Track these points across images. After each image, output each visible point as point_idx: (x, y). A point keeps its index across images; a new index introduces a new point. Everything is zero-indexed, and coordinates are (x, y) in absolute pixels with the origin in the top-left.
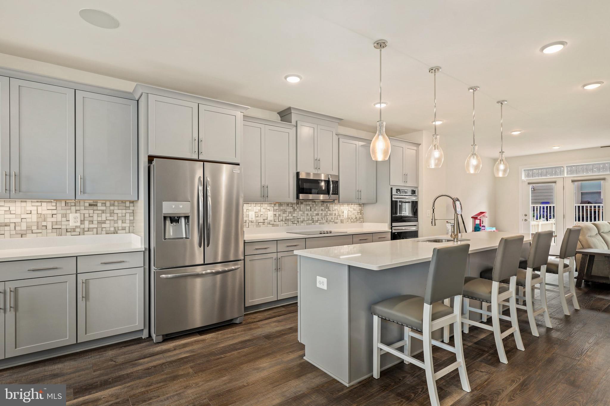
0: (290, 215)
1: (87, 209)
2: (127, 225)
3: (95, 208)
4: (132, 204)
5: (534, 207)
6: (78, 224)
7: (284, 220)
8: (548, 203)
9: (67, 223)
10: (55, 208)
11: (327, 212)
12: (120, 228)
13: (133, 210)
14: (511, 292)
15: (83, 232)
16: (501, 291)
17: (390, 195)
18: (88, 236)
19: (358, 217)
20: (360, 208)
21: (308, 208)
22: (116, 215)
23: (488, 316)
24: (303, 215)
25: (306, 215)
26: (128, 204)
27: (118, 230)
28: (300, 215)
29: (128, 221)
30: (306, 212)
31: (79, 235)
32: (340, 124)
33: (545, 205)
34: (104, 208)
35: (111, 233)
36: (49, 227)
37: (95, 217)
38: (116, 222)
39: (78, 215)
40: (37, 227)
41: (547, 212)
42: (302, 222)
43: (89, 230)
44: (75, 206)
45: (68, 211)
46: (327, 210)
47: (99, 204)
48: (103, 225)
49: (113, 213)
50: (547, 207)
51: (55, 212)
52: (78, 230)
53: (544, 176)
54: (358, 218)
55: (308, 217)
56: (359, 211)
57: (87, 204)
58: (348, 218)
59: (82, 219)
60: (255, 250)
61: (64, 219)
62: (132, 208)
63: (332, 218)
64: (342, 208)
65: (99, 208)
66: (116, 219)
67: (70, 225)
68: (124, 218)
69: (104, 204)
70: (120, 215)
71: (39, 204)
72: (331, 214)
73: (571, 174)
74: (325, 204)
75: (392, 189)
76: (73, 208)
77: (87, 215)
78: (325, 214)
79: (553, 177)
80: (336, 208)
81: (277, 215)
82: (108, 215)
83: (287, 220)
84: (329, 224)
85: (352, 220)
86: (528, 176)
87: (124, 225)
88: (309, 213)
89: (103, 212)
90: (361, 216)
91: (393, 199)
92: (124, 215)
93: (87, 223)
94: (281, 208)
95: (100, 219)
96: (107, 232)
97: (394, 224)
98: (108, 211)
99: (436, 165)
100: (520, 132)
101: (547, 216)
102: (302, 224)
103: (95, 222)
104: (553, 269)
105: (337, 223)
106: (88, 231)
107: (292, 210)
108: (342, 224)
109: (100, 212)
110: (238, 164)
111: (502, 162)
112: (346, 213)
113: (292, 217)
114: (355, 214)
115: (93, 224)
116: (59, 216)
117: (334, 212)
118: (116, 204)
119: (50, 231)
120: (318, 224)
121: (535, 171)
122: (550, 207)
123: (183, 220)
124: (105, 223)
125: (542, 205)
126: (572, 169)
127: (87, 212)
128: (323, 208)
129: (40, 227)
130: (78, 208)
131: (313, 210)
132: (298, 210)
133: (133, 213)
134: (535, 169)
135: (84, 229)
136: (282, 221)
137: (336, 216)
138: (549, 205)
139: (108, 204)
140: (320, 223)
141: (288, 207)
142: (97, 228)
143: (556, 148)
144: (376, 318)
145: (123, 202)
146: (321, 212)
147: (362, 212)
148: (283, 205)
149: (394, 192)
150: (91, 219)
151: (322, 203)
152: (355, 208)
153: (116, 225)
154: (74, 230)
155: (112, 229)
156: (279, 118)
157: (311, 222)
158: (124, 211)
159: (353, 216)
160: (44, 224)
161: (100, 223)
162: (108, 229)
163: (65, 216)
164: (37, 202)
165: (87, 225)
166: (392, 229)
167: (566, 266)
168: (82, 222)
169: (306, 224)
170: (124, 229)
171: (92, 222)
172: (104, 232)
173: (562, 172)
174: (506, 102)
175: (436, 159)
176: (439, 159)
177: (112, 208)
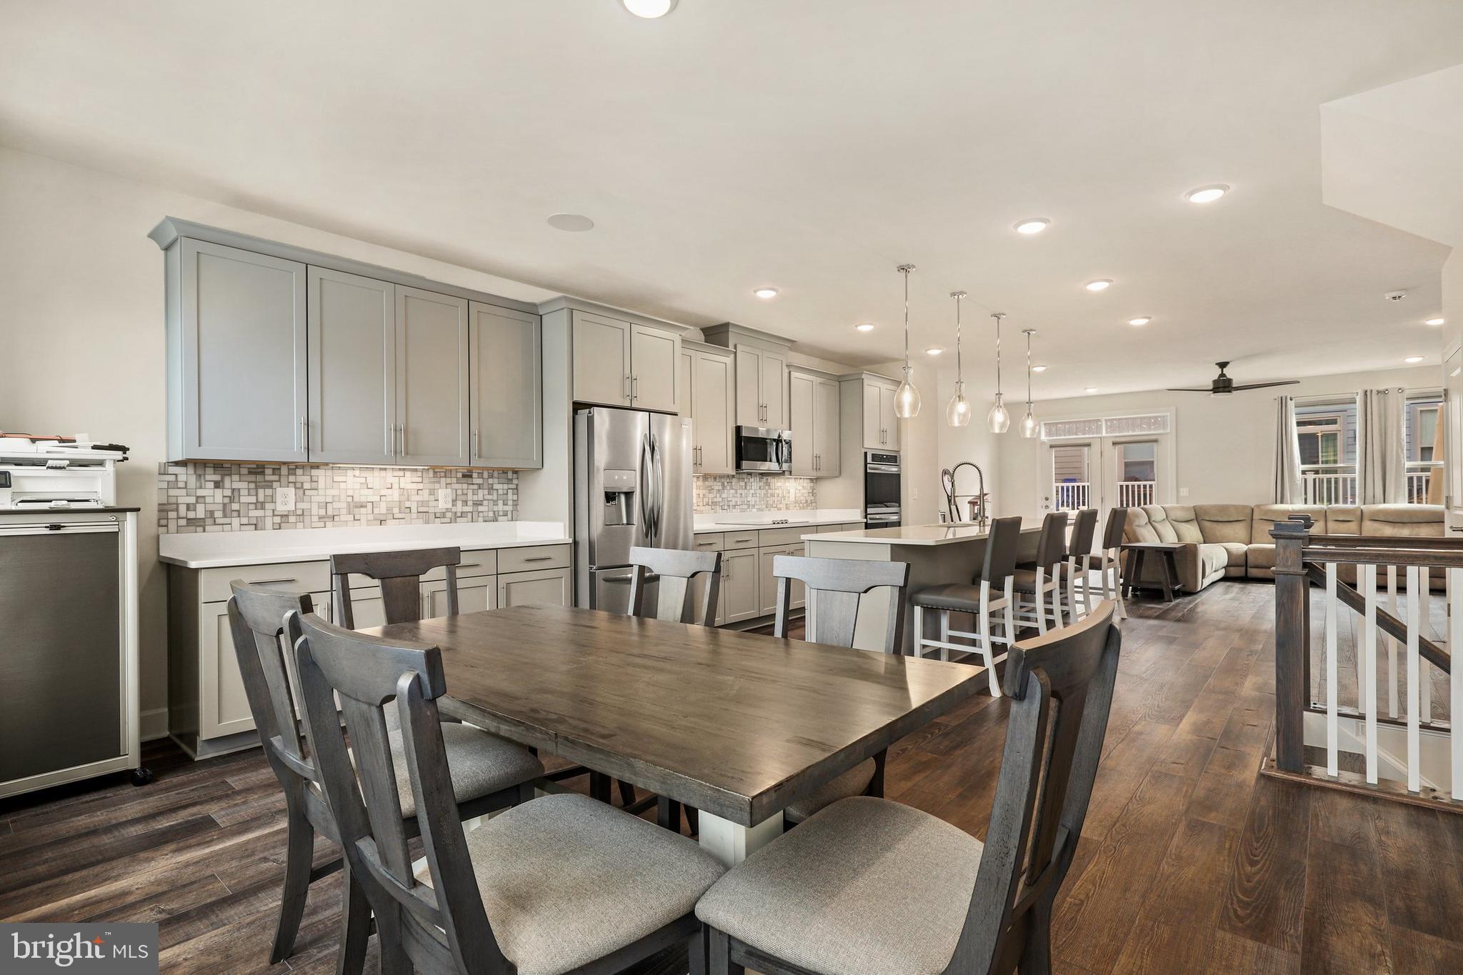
0: (718, 495)
1: (461, 482)
2: (509, 508)
3: (470, 480)
4: (515, 476)
5: (1057, 487)
6: (450, 506)
7: (710, 504)
8: (1074, 480)
9: (434, 503)
10: (420, 480)
11: (767, 491)
12: (501, 513)
13: (517, 485)
14: (1055, 583)
15: (456, 517)
16: (1047, 581)
17: (863, 464)
18: (462, 525)
19: (809, 499)
20: (812, 484)
21: (743, 484)
22: (495, 492)
23: (1021, 626)
24: (735, 495)
25: (738, 495)
26: (510, 475)
27: (499, 516)
28: (731, 496)
29: (510, 503)
30: (740, 492)
31: (451, 523)
32: (791, 349)
33: (1070, 485)
34: (480, 481)
35: (490, 521)
36: (414, 510)
37: (470, 497)
38: (495, 503)
39: (449, 491)
40: (400, 509)
41: (1073, 497)
42: (734, 507)
43: (463, 515)
44: (445, 477)
45: (437, 486)
46: (767, 487)
47: (475, 475)
48: (480, 508)
49: (492, 488)
50: (1073, 487)
51: (420, 486)
52: (449, 515)
53: (1073, 435)
54: (809, 502)
55: (742, 499)
56: (811, 491)
57: (460, 475)
58: (796, 502)
59: (454, 498)
60: (698, 546)
61: (432, 498)
62: (515, 482)
63: (774, 501)
64: (787, 484)
65: (476, 481)
66: (495, 498)
67: (440, 506)
68: (505, 496)
69: (481, 475)
70: (500, 492)
71: (401, 473)
72: (773, 495)
73: (1112, 431)
74: (765, 478)
75: (866, 453)
76: (443, 480)
77: (459, 492)
78: (764, 494)
79: (1087, 436)
80: (779, 484)
81: (701, 496)
82: (486, 492)
83: (714, 504)
84: (769, 510)
85: (801, 505)
86: (1049, 434)
87: (506, 508)
88: (744, 492)
89: (480, 487)
90: (812, 498)
91: (869, 471)
92: (505, 492)
93: (459, 503)
94: (707, 483)
95: (475, 498)
96: (486, 519)
97: (869, 511)
98: (486, 486)
99: (961, 422)
100: (1044, 368)
101: (1073, 504)
102: (734, 510)
103: (470, 503)
104: (1096, 564)
105: (780, 509)
106: (461, 517)
107: (721, 488)
108: (788, 511)
109: (476, 487)
110: (676, 415)
111: (1030, 417)
112: (792, 491)
113: (720, 500)
114: (805, 495)
115: (467, 505)
116: (426, 492)
117: (777, 491)
118: (496, 474)
119: (414, 516)
120: (755, 510)
121: (1060, 426)
122: (1078, 487)
123: (623, 498)
124: (481, 505)
125: (1065, 485)
126: (1112, 425)
127: (459, 486)
128: (762, 484)
129: (403, 509)
130: (449, 480)
131: (748, 488)
132: (728, 488)
133: (517, 489)
134: (1059, 423)
135: (456, 513)
136: (708, 504)
137: (779, 499)
138: (1075, 484)
139: (486, 475)
140: (759, 510)
141: (715, 483)
142: (472, 512)
143: (1092, 391)
144: (918, 610)
145: (505, 471)
146: (758, 491)
147: (814, 491)
148: (709, 480)
149: (869, 460)
150: (464, 498)
151: (761, 476)
152: (805, 485)
153: (495, 508)
154: (444, 515)
155: (491, 514)
156: (703, 337)
157: (745, 507)
158: (506, 486)
159: (802, 498)
160: (408, 504)
161: (477, 504)
162: (485, 514)
163: (432, 492)
164: (400, 469)
165: (459, 508)
166: (866, 518)
167: (1110, 560)
168: (454, 501)
169: (739, 510)
170: (505, 514)
171: (465, 503)
172: (481, 519)
173: (1099, 429)
174: (1034, 332)
175: (959, 415)
176: (964, 415)
177: (491, 481)
